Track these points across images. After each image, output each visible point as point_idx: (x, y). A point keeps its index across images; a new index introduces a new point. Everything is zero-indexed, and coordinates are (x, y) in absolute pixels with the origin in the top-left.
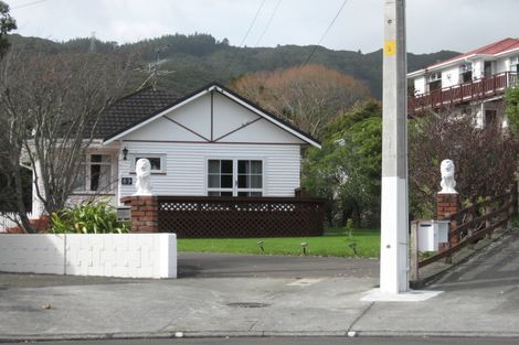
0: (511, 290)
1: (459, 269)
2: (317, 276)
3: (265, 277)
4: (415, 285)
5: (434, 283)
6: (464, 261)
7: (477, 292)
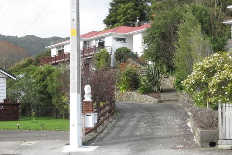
0: (130, 145)
1: (101, 135)
2: (34, 140)
3: (8, 141)
4: (85, 144)
5: (92, 142)
6: (102, 131)
7: (115, 146)
